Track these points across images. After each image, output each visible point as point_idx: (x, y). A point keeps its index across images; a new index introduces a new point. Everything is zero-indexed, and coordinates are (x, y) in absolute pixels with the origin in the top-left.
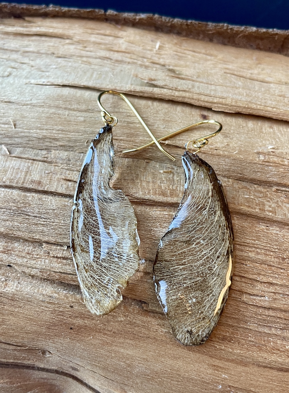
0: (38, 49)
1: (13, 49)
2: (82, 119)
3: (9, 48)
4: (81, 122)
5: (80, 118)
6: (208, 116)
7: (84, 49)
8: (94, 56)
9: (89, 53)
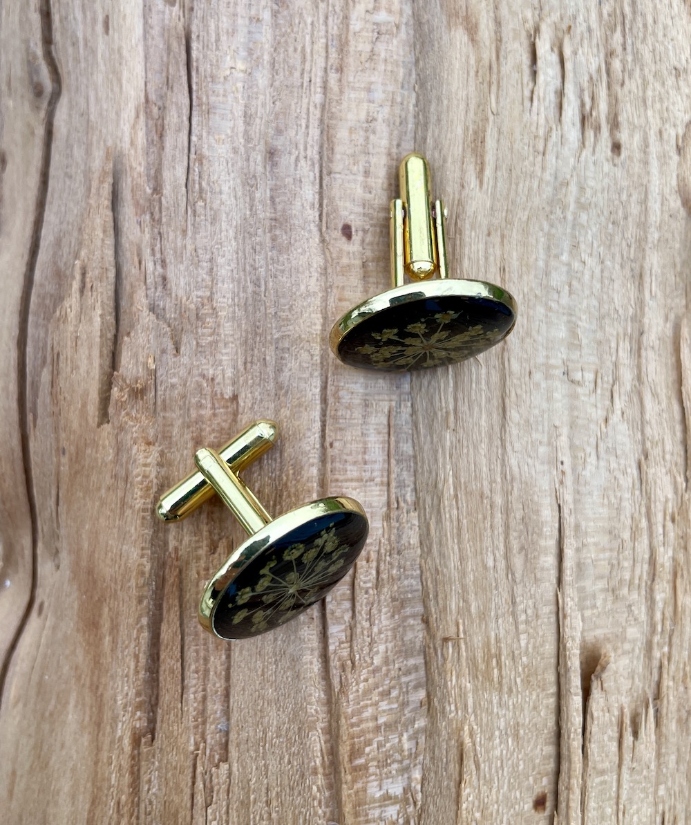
0: (653, 422)
1: (644, 369)
2: (490, 563)
3: (644, 361)
4: (483, 561)
5: (492, 558)
6: (544, 809)
7: (668, 518)
8: (655, 542)
9: (660, 530)
